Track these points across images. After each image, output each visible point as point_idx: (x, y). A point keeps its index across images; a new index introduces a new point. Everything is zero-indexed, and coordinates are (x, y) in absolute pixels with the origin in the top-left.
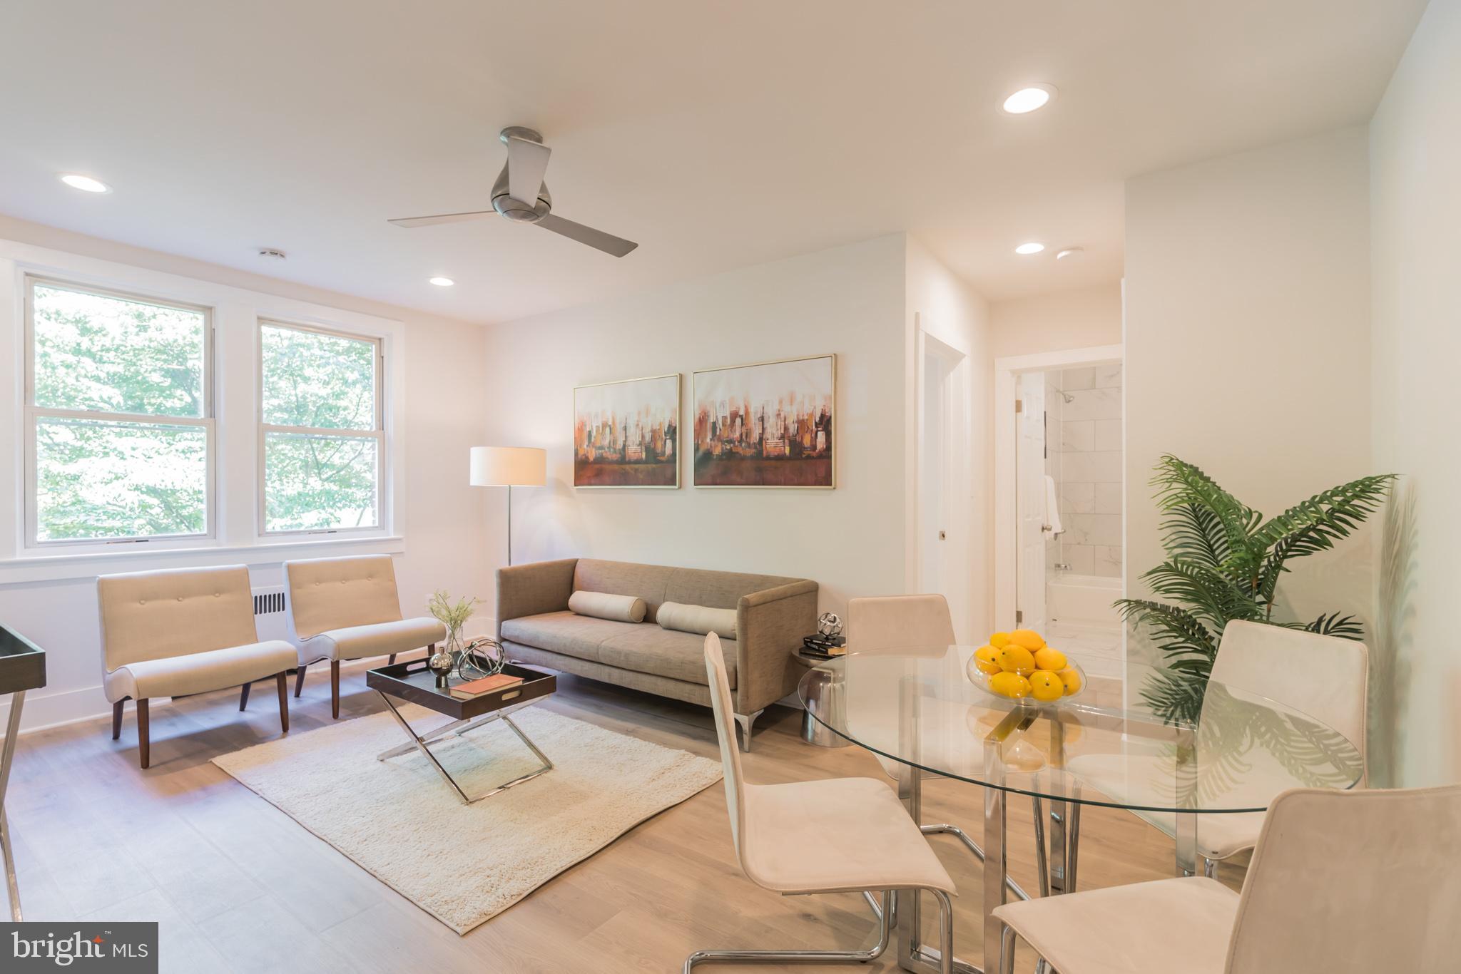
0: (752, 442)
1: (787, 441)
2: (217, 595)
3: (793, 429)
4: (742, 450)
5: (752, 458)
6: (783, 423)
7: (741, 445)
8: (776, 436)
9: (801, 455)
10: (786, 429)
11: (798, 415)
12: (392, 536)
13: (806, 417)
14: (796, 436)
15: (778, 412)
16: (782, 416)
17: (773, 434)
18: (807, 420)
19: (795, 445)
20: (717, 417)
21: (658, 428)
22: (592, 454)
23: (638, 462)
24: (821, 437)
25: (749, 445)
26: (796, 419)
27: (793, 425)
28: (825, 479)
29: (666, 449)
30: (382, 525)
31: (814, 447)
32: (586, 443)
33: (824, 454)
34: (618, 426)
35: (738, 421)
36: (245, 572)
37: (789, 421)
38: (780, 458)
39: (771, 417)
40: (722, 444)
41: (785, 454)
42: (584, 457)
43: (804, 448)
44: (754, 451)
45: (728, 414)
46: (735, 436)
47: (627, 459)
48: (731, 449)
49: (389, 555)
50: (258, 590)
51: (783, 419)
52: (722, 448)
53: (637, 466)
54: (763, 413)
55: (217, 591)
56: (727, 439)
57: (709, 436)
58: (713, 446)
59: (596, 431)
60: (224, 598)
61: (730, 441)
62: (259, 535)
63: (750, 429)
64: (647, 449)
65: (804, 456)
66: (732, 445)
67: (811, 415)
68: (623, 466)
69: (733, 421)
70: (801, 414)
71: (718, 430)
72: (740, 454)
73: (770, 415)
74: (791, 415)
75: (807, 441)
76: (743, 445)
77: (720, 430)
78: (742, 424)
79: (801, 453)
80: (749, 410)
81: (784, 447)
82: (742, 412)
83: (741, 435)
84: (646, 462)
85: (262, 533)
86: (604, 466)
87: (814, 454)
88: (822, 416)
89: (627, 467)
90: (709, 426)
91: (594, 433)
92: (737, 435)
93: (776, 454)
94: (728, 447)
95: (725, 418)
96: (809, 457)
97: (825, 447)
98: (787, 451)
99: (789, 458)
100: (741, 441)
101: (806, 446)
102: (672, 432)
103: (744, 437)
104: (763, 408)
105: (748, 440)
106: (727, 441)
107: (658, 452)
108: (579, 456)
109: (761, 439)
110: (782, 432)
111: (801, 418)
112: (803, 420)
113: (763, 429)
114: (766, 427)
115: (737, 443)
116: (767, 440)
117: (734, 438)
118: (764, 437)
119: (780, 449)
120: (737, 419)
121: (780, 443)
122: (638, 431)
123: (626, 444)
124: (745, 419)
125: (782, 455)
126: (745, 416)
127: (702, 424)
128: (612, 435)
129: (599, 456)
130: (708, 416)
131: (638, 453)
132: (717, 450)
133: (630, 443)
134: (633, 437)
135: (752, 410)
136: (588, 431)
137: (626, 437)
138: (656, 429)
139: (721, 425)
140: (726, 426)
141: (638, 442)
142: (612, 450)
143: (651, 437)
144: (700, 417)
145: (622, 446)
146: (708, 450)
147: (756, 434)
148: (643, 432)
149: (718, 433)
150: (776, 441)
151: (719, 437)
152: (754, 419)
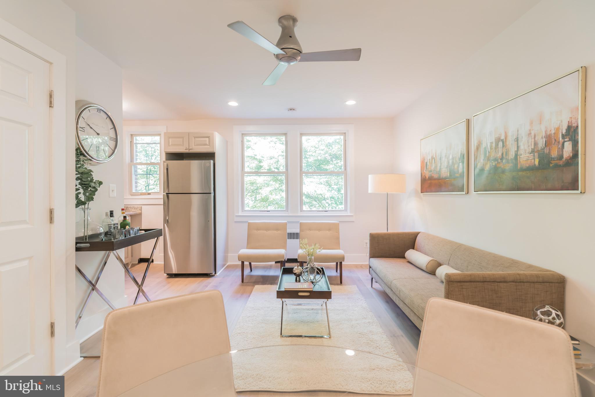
0: (510, 158)
1: (536, 155)
2: (277, 231)
3: (541, 144)
4: (502, 165)
5: (510, 170)
6: (533, 140)
7: (502, 161)
9: (549, 166)
11: (547, 131)
12: (349, 214)
13: (553, 132)
14: (544, 149)
15: (529, 132)
16: (533, 134)
17: (526, 150)
18: (555, 134)
19: (544, 156)
22: (428, 175)
23: (446, 178)
24: (568, 146)
25: (507, 161)
26: (544, 134)
27: (542, 141)
28: (572, 185)
30: (346, 210)
31: (561, 157)
32: (425, 169)
33: (570, 161)
34: (437, 158)
35: (501, 144)
36: (286, 224)
37: (539, 138)
38: (531, 168)
39: (524, 137)
40: (490, 162)
41: (534, 165)
42: (424, 177)
43: (553, 159)
45: (494, 140)
46: (498, 156)
47: (441, 177)
48: (496, 165)
49: (339, 222)
50: (289, 231)
51: (533, 137)
52: (491, 165)
53: (445, 181)
54: (518, 135)
55: (277, 230)
56: (493, 158)
57: (482, 157)
58: (485, 164)
59: (429, 162)
60: (279, 232)
61: (495, 160)
62: (301, 211)
63: (509, 149)
64: (450, 170)
65: (551, 165)
66: (496, 162)
67: (558, 129)
68: (440, 181)
69: (497, 145)
71: (488, 152)
72: (502, 168)
73: (524, 135)
74: (541, 132)
75: (554, 154)
76: (504, 161)
78: (503, 146)
79: (549, 163)
80: (508, 135)
81: (534, 159)
82: (503, 137)
83: (502, 154)
84: (450, 178)
85: (302, 210)
86: (431, 182)
87: (561, 163)
88: (569, 128)
90: (482, 151)
91: (428, 164)
92: (500, 154)
93: (527, 165)
94: (494, 164)
95: (492, 143)
96: (557, 166)
97: (572, 155)
98: (537, 162)
99: (538, 169)
100: (502, 159)
103: (504, 155)
104: (518, 130)
105: (507, 157)
106: (493, 160)
107: (455, 171)
108: (422, 176)
109: (516, 155)
110: (533, 147)
111: (548, 133)
112: (552, 135)
113: (518, 147)
114: (520, 146)
115: (499, 160)
116: (521, 155)
117: (497, 157)
118: (518, 153)
119: (531, 161)
120: (500, 142)
121: (531, 156)
122: (446, 160)
124: (505, 142)
125: (532, 166)
126: (505, 140)
127: (478, 150)
130: (482, 144)
131: (446, 173)
132: (487, 166)
135: (510, 134)
137: (441, 164)
138: (455, 157)
139: (489, 149)
140: (492, 149)
141: (446, 166)
142: (435, 172)
144: (477, 146)
146: (482, 167)
147: (512, 152)
149: (487, 155)
150: (527, 155)
151: (488, 157)
152: (511, 140)
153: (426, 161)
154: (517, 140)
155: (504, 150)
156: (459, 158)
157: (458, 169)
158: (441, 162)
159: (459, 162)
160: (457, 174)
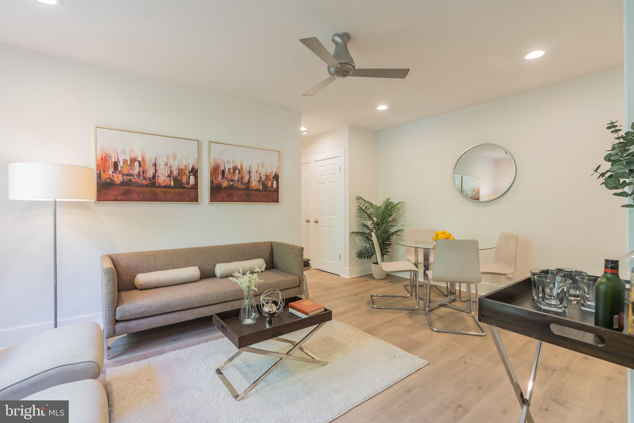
0: (244, 182)
1: (261, 183)
3: (263, 178)
4: (239, 185)
5: (244, 189)
6: (259, 175)
7: (238, 183)
8: (256, 180)
10: (261, 178)
14: (265, 181)
15: (257, 170)
16: (259, 172)
17: (255, 180)
19: (264, 185)
20: (225, 168)
21: (183, 168)
22: (118, 179)
23: (167, 187)
24: (275, 183)
25: (242, 183)
26: (265, 174)
28: (276, 200)
29: (190, 181)
31: (272, 187)
32: (111, 170)
33: (276, 190)
34: (147, 162)
35: (237, 171)
37: (262, 175)
39: (254, 172)
40: (228, 182)
41: (260, 189)
43: (268, 187)
44: (245, 186)
45: (231, 167)
47: (157, 185)
48: (233, 185)
51: (259, 174)
52: (228, 184)
53: (166, 190)
54: (250, 170)
56: (231, 179)
57: (220, 177)
58: (222, 182)
63: (243, 176)
64: (175, 180)
65: (268, 190)
66: (234, 183)
67: (271, 173)
68: (153, 189)
69: (234, 171)
70: (267, 173)
71: (226, 174)
72: (238, 187)
73: (254, 171)
74: (263, 172)
75: (269, 184)
76: (240, 183)
77: (227, 174)
78: (239, 173)
80: (243, 167)
81: (260, 186)
82: (239, 168)
84: (173, 188)
87: (272, 190)
88: (275, 175)
89: (157, 189)
90: (220, 172)
91: (121, 165)
92: (236, 178)
93: (256, 188)
94: (231, 183)
95: (229, 169)
96: (270, 191)
97: (276, 187)
98: (261, 187)
99: (262, 191)
100: (238, 181)
101: (269, 186)
102: (194, 172)
103: (240, 179)
104: (250, 167)
105: (242, 181)
106: (231, 181)
107: (183, 182)
108: (103, 179)
109: (249, 181)
110: (259, 179)
112: (268, 175)
113: (250, 177)
115: (236, 182)
116: (253, 182)
117: (234, 179)
118: (250, 180)
119: (258, 187)
121: (258, 184)
122: (167, 168)
123: (155, 175)
124: (241, 171)
125: (259, 189)
126: (241, 170)
127: (215, 171)
128: (141, 167)
129: (127, 180)
130: (219, 167)
131: (167, 182)
132: (225, 184)
133: (160, 175)
134: (163, 172)
135: (244, 167)
136: (114, 162)
137: (156, 170)
138: (182, 169)
139: (227, 172)
140: (230, 173)
141: (167, 175)
142: (141, 177)
143: (178, 172)
144: (214, 166)
145: (152, 176)
146: (220, 184)
147: (246, 179)
148: (172, 169)
149: (226, 176)
150: (256, 183)
151: (226, 178)
152: (245, 171)
153: (113, 160)
154: (249, 172)
155: (240, 176)
156: (189, 171)
157: (188, 181)
158: (157, 169)
159: (189, 174)
160: (186, 185)
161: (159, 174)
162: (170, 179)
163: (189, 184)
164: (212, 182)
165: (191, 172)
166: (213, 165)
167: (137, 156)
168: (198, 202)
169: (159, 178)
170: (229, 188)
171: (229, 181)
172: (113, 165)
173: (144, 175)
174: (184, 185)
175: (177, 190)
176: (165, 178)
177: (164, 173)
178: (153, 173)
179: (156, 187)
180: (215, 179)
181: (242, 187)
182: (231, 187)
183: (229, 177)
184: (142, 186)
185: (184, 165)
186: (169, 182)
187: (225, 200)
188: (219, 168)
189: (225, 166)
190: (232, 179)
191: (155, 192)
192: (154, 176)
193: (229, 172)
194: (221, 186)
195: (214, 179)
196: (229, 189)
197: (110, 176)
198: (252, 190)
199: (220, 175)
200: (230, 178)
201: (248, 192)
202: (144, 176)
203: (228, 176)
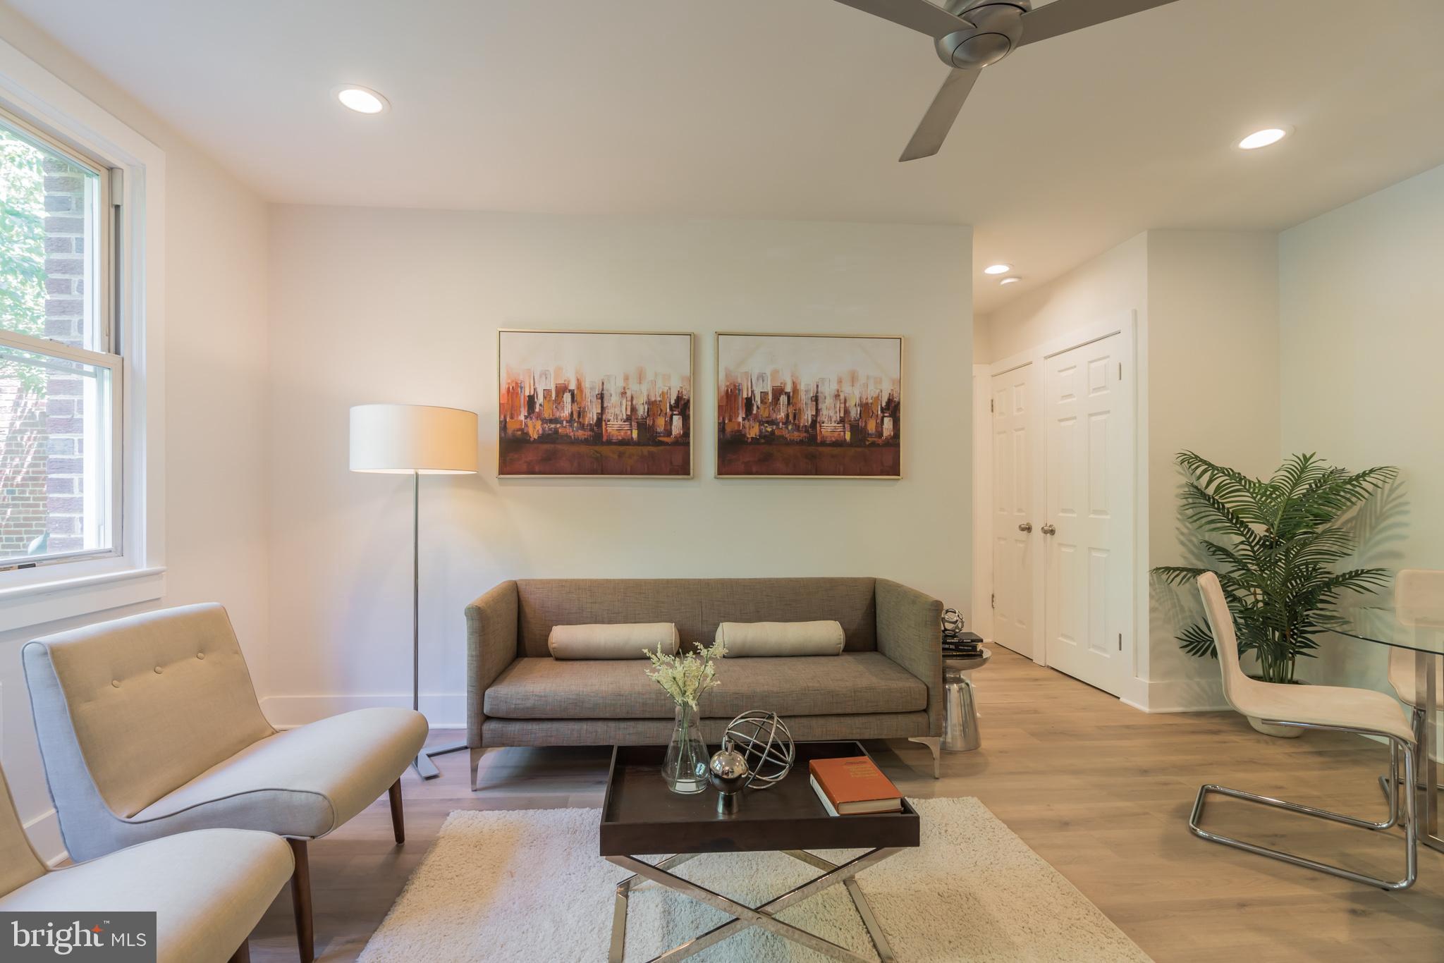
0: (802, 424)
1: (847, 426)
3: (854, 413)
4: (789, 433)
5: (801, 442)
6: (843, 406)
7: (787, 428)
8: (834, 419)
9: (865, 444)
10: (847, 411)
11: (861, 398)
12: (144, 568)
13: (870, 401)
14: (858, 420)
15: (837, 392)
16: (842, 397)
17: (830, 418)
18: (871, 404)
19: (857, 429)
20: (752, 392)
21: (659, 399)
22: (535, 429)
23: (625, 442)
24: (888, 423)
25: (797, 428)
26: (858, 402)
27: (855, 409)
28: (893, 469)
29: (673, 427)
30: (119, 549)
31: (880, 434)
32: (524, 414)
33: (891, 441)
34: (587, 392)
35: (783, 399)
37: (851, 404)
38: (839, 444)
39: (828, 398)
40: (760, 425)
41: (845, 439)
42: (518, 433)
43: (868, 434)
44: (805, 434)
45: (769, 390)
46: (778, 417)
47: (605, 439)
48: (773, 432)
51: (843, 401)
52: (760, 431)
53: (622, 448)
54: (817, 392)
56: (767, 419)
57: (742, 415)
58: (747, 426)
59: (546, 397)
61: (771, 422)
63: (800, 409)
64: (642, 426)
65: (867, 443)
66: (774, 427)
67: (877, 398)
68: (597, 448)
69: (776, 398)
70: (864, 397)
71: (755, 408)
72: (786, 438)
73: (827, 395)
74: (854, 395)
75: (871, 427)
76: (790, 427)
77: (758, 407)
78: (789, 403)
79: (864, 439)
80: (798, 387)
81: (844, 432)
82: (789, 389)
83: (787, 416)
84: (638, 444)
86: (559, 447)
87: (880, 441)
88: (890, 401)
89: (605, 450)
90: (741, 403)
91: (540, 400)
92: (782, 415)
93: (835, 439)
94: (769, 429)
95: (764, 394)
96: (873, 444)
97: (892, 433)
98: (848, 436)
99: (850, 445)
100: (786, 423)
101: (870, 432)
102: (682, 406)
105: (797, 422)
106: (767, 422)
107: (659, 430)
108: (510, 432)
109: (814, 422)
110: (842, 415)
111: (865, 400)
112: (867, 404)
113: (817, 411)
114: (821, 409)
115: (781, 424)
116: (823, 423)
117: (776, 419)
118: (818, 419)
119: (839, 434)
120: (782, 396)
121: (839, 427)
122: (624, 402)
123: (602, 418)
124: (793, 398)
125: (841, 441)
126: (793, 394)
127: (730, 399)
128: (576, 404)
129: (550, 432)
130: (739, 390)
131: (624, 431)
132: (753, 431)
133: (610, 418)
134: (616, 410)
135: (802, 387)
136: (528, 396)
137: (603, 408)
138: (655, 401)
139: (759, 402)
140: (766, 403)
141: (625, 417)
142: (576, 424)
143: (646, 410)
144: (727, 390)
145: (595, 421)
146: (739, 431)
147: (807, 416)
148: (634, 402)
149: (755, 412)
150: (833, 424)
151: (756, 416)
152: (804, 398)
153: (527, 394)
154: (816, 399)
155: (791, 410)
156: (670, 405)
157: (669, 427)
158: (605, 406)
159: (671, 413)
160: (664, 436)
161: (609, 415)
162: (631, 424)
163: (671, 434)
164: (722, 428)
165: (675, 407)
166: (723, 389)
167: (569, 381)
168: (689, 474)
169: (608, 423)
170: (763, 441)
171: (763, 425)
172: (526, 403)
173: (581, 420)
174: (660, 436)
175: (646, 450)
176: (621, 423)
177: (618, 412)
178: (597, 413)
179: (603, 444)
180: (730, 420)
181: (796, 436)
182: (769, 439)
183: (764, 414)
184: (576, 442)
185: (660, 392)
186: (629, 432)
187: (754, 470)
188: (739, 394)
189: (754, 388)
190: (770, 419)
191: (601, 455)
192: (600, 420)
193: (762, 402)
194: (744, 436)
195: (726, 422)
196: (763, 444)
197: (521, 425)
198: (823, 444)
199: (740, 411)
200: (764, 416)
201: (811, 449)
202: (580, 422)
203: (761, 412)
